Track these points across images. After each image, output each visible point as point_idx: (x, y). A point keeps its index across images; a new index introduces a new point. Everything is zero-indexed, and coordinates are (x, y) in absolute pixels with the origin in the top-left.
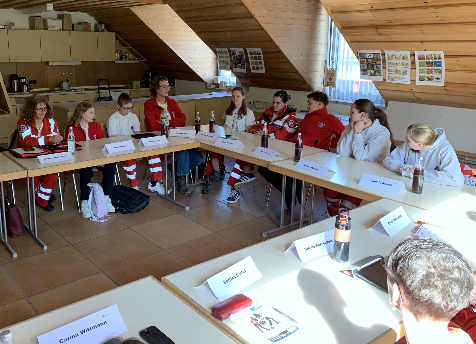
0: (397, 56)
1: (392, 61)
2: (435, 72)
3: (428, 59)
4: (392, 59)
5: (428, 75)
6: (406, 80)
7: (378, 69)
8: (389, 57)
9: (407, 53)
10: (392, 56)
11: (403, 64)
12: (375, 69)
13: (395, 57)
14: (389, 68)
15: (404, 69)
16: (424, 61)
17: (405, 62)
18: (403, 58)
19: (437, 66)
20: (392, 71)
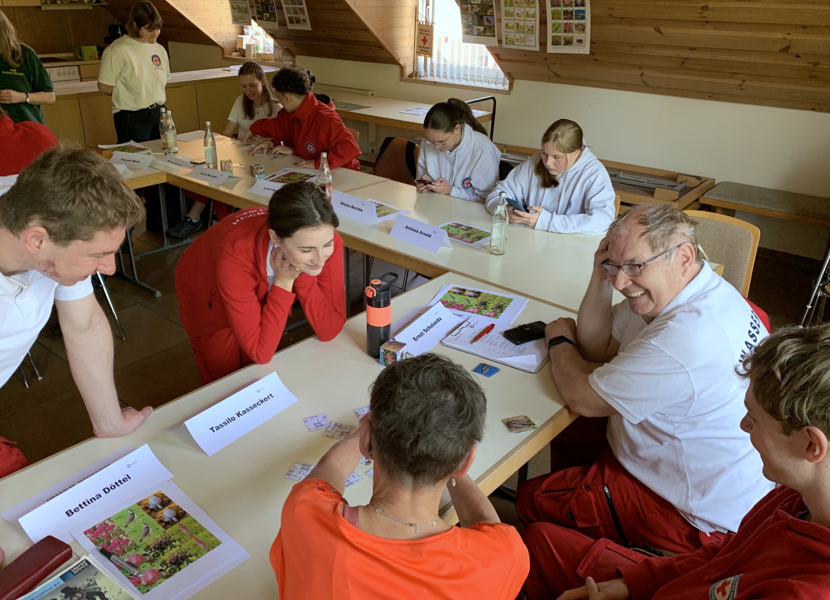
1: (511, 9)
2: (577, 29)
3: (566, 6)
4: (511, 5)
5: (565, 34)
7: (490, 24)
8: (506, 3)
11: (527, 15)
12: (486, 23)
13: (515, 2)
14: (507, 22)
15: (530, 24)
16: (560, 8)
17: (531, 11)
18: (528, 3)
19: (578, 19)
20: (512, 28)
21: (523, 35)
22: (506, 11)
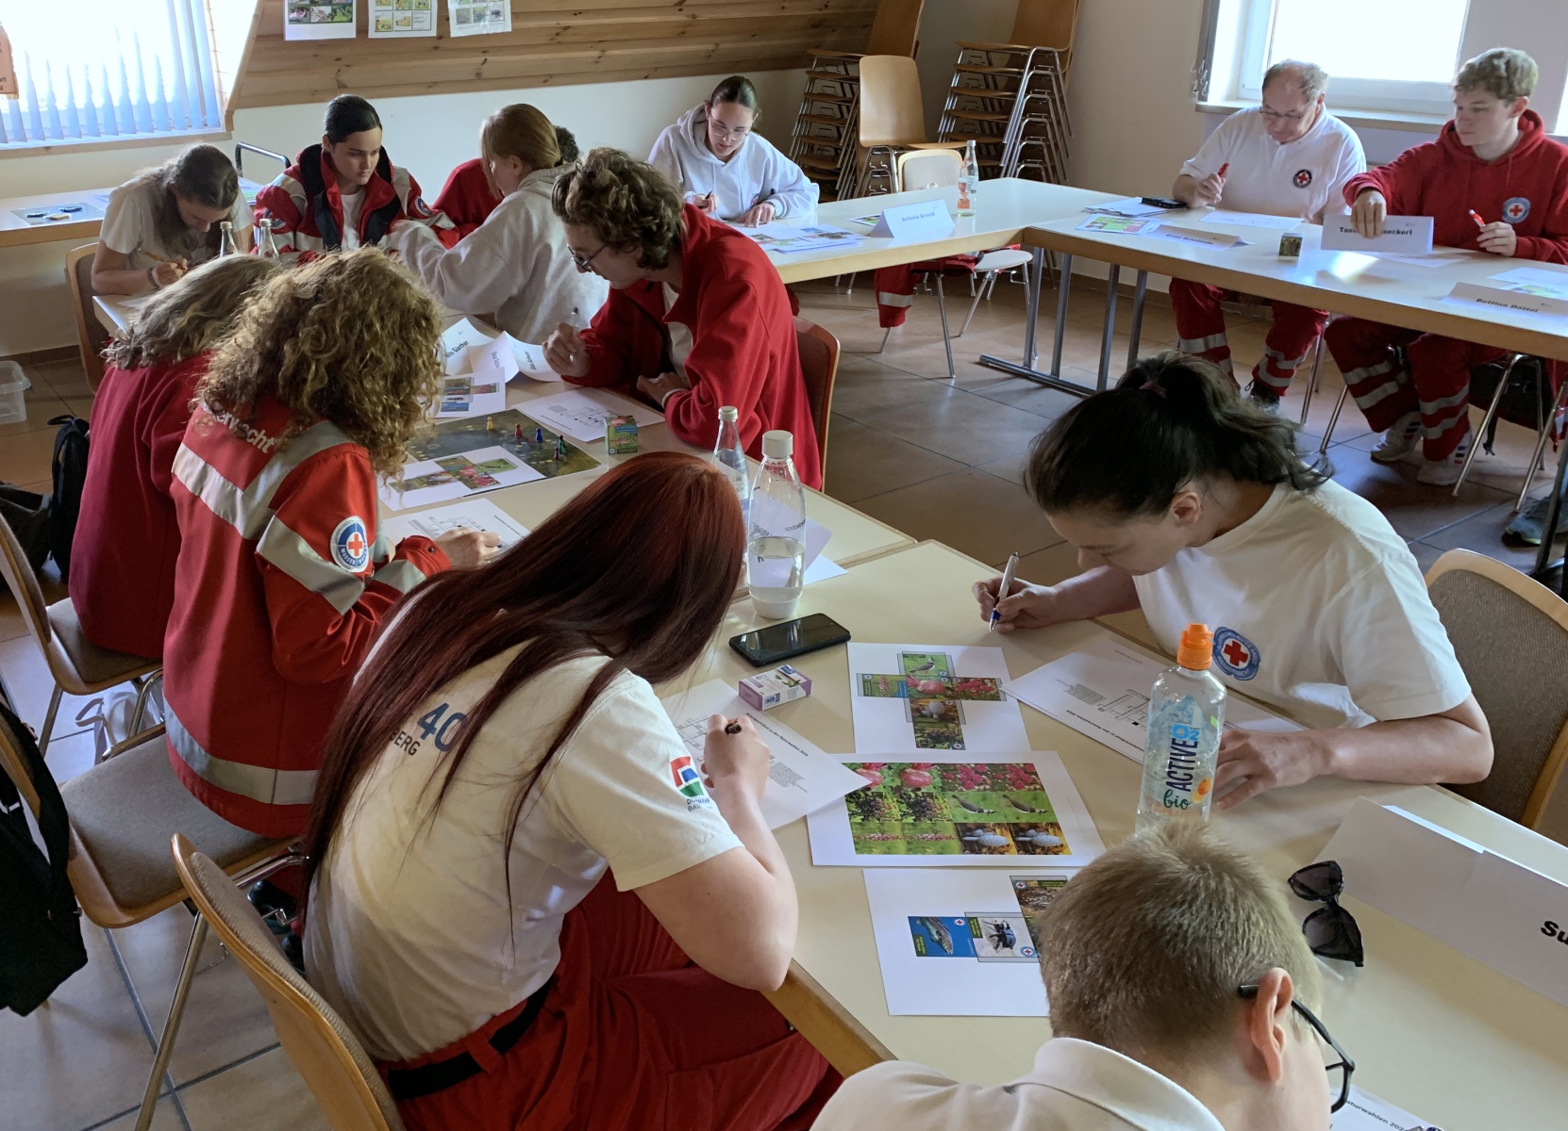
5: (474, 5)
6: (426, 26)
21: (408, 14)
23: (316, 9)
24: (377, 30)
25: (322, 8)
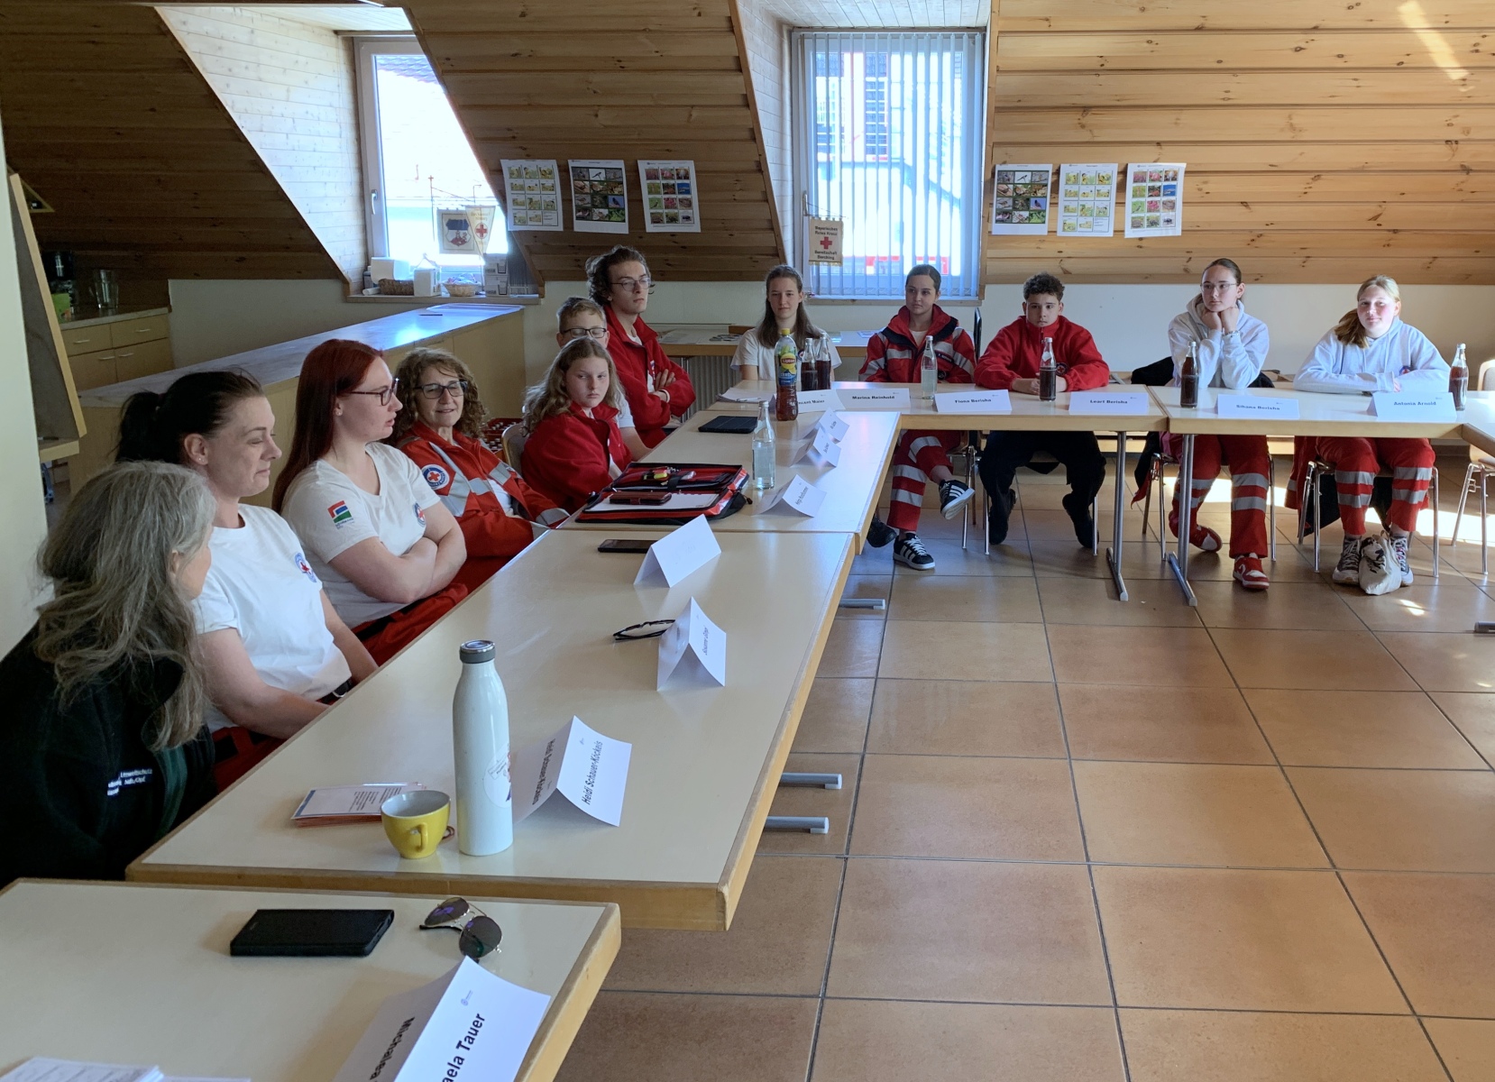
0: (1088, 176)
1: (1074, 188)
2: (1164, 208)
3: (1153, 180)
4: (1076, 182)
5: (1148, 215)
6: (1105, 229)
7: (1039, 208)
8: (1068, 180)
9: (1112, 169)
10: (1076, 178)
11: (1098, 194)
12: (1033, 207)
13: (1081, 178)
14: (1067, 203)
15: (1101, 205)
16: (1144, 184)
17: (1104, 189)
18: (1102, 179)
19: (1167, 195)
20: (1074, 210)
21: (1090, 219)
22: (1066, 190)
23: (1017, 213)
24: (1064, 230)
25: (1022, 213)
